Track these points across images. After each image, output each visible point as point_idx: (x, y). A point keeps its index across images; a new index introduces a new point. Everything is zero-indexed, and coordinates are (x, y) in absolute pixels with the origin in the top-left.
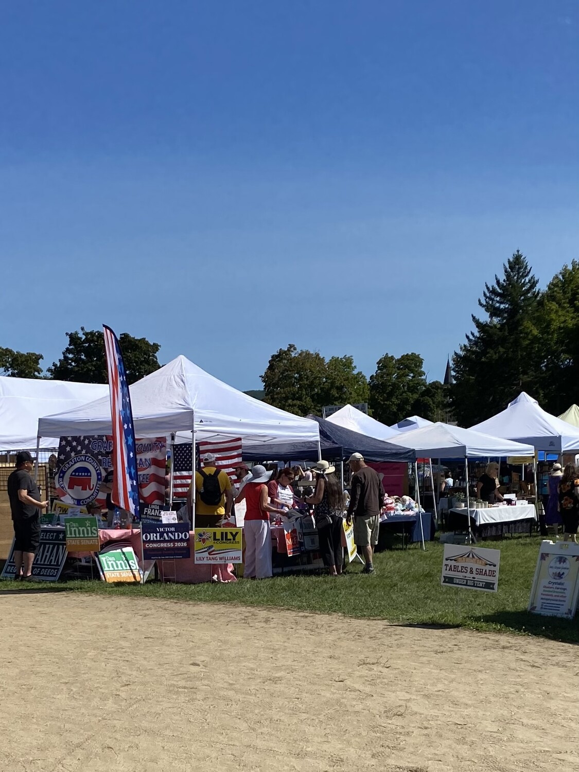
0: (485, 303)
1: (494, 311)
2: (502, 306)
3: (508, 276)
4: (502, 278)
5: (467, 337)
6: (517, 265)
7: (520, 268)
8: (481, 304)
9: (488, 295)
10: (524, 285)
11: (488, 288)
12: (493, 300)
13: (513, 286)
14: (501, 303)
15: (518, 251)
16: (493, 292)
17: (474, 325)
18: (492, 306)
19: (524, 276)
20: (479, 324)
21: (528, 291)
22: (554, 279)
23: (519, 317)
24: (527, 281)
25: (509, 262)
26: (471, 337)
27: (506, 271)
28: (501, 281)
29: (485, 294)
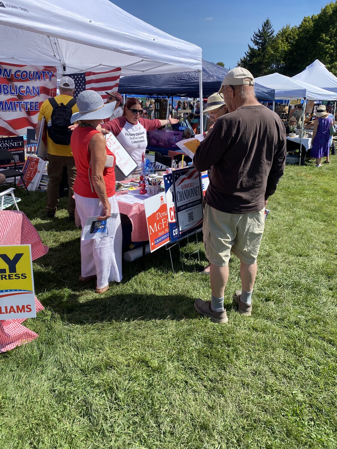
0: (253, 40)
1: (257, 43)
2: (260, 41)
3: (264, 29)
4: (261, 29)
5: (245, 53)
6: (267, 24)
7: (268, 25)
8: (251, 40)
9: (255, 36)
10: (269, 33)
11: (255, 33)
12: (256, 38)
13: (265, 33)
14: (259, 40)
15: (268, 18)
16: (257, 35)
17: (248, 48)
18: (256, 41)
19: (269, 29)
20: (250, 48)
21: (270, 35)
22: (279, 32)
23: (266, 45)
24: (270, 31)
25: (264, 23)
26: (247, 53)
27: (263, 27)
28: (260, 31)
29: (254, 36)
